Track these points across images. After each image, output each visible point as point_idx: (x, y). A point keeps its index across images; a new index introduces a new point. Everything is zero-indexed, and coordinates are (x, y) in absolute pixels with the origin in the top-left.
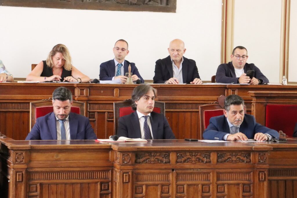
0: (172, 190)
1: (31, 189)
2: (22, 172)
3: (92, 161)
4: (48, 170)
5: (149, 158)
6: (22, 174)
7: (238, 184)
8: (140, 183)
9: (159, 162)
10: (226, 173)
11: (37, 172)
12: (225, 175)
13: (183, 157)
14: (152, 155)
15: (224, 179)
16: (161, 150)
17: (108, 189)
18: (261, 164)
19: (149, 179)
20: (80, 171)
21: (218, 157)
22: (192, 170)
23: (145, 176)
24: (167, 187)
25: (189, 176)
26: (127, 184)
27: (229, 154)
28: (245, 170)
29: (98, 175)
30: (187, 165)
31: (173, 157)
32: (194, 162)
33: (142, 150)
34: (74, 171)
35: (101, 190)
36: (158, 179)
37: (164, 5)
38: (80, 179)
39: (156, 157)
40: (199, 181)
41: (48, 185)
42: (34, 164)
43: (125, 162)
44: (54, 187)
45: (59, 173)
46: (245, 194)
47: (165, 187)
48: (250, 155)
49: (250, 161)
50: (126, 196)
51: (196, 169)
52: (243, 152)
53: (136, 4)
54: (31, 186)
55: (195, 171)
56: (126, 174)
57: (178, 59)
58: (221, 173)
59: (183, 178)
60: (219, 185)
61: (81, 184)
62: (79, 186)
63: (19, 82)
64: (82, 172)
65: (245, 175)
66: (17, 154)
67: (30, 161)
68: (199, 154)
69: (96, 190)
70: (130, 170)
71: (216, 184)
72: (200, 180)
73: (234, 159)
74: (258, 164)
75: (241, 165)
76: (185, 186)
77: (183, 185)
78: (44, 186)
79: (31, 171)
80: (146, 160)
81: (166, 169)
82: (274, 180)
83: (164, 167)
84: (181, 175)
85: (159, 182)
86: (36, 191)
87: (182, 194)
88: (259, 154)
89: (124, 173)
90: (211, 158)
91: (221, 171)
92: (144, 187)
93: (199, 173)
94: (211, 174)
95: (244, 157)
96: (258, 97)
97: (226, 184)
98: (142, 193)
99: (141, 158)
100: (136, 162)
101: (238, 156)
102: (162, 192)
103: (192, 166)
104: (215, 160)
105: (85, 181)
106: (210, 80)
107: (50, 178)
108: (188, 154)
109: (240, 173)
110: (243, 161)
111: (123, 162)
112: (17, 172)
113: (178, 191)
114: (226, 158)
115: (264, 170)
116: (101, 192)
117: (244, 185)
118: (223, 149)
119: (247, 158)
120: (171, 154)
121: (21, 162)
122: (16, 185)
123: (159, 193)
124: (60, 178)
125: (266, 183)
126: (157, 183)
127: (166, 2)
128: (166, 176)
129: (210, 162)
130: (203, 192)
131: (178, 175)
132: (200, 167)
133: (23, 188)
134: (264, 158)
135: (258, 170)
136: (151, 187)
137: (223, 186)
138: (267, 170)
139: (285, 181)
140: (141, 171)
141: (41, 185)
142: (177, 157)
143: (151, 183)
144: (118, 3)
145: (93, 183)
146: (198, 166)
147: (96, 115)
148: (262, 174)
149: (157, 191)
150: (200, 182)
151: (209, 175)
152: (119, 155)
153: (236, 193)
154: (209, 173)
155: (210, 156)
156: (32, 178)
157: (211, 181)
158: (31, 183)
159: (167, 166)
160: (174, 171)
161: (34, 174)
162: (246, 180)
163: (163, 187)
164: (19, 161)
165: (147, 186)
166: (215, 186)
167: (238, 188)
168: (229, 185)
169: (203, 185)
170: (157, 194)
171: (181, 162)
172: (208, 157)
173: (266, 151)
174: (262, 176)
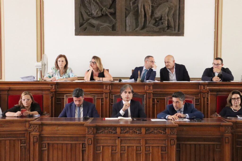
0: (118, 149)
1: (43, 146)
2: (37, 136)
3: (77, 131)
4: (52, 135)
5: (104, 131)
6: (37, 138)
7: (158, 147)
8: (98, 145)
9: (110, 133)
10: (151, 140)
11: (46, 137)
12: (150, 141)
13: (125, 130)
14: (106, 129)
15: (150, 143)
16: (111, 126)
18: (172, 135)
19: (104, 142)
20: (70, 137)
21: (146, 130)
22: (130, 138)
23: (102, 141)
24: (115, 147)
25: (128, 141)
26: (90, 145)
27: (153, 129)
28: (162, 139)
29: (81, 139)
30: (127, 135)
31: (118, 130)
32: (131, 133)
33: (99, 126)
34: (66, 137)
35: (83, 147)
36: (110, 143)
37: (176, 31)
38: (70, 141)
39: (108, 130)
41: (52, 144)
42: (44, 132)
43: (89, 133)
44: (56, 146)
45: (58, 138)
46: (162, 152)
47: (114, 147)
48: (166, 130)
49: (166, 133)
50: (90, 152)
51: (132, 137)
52: (161, 128)
53: (158, 32)
54: (43, 145)
55: (132, 138)
56: (90, 140)
58: (148, 140)
59: (125, 142)
60: (147, 147)
61: (71, 144)
62: (70, 145)
64: (72, 137)
65: (163, 141)
66: (34, 126)
67: (42, 130)
68: (134, 129)
69: (80, 148)
70: (92, 137)
71: (145, 146)
72: (135, 143)
73: (156, 132)
74: (170, 135)
75: (160, 135)
77: (125, 146)
78: (50, 144)
79: (42, 136)
80: (103, 131)
81: (114, 137)
82: (188, 144)
83: (113, 136)
84: (123, 141)
85: (110, 144)
86: (46, 147)
87: (124, 151)
88: (171, 129)
89: (89, 139)
90: (142, 131)
91: (147, 138)
92: (101, 147)
93: (134, 140)
94: (142, 140)
95: (162, 131)
97: (151, 146)
98: (100, 150)
99: (100, 131)
100: (96, 133)
101: (158, 130)
102: (112, 150)
103: (130, 136)
104: (144, 133)
107: (54, 140)
108: (128, 128)
109: (159, 140)
110: (161, 133)
111: (88, 133)
112: (34, 137)
113: (122, 150)
114: (151, 131)
115: (174, 138)
116: (83, 149)
117: (162, 147)
118: (149, 126)
119: (164, 131)
120: (117, 128)
121: (36, 131)
122: (34, 144)
123: (110, 151)
124: (59, 140)
126: (109, 145)
127: (178, 30)
128: (115, 141)
129: (141, 133)
130: (137, 151)
131: (121, 140)
132: (135, 136)
133: (37, 145)
134: (173, 131)
135: (170, 138)
136: (106, 147)
137: (149, 147)
138: (175, 138)
139: (195, 145)
140: (100, 138)
142: (121, 130)
143: (105, 145)
144: (147, 31)
145: (78, 143)
146: (134, 135)
148: (172, 141)
149: (109, 150)
150: (135, 145)
151: (140, 141)
153: (157, 152)
155: (141, 130)
156: (43, 140)
157: (142, 144)
158: (42, 143)
159: (115, 135)
160: (119, 138)
161: (44, 138)
162: (163, 144)
163: (113, 147)
164: (35, 130)
165: (103, 147)
166: (144, 147)
167: (159, 149)
168: (153, 147)
169: (137, 147)
170: (109, 151)
171: (123, 133)
172: (140, 130)
173: (175, 127)
174: (173, 142)
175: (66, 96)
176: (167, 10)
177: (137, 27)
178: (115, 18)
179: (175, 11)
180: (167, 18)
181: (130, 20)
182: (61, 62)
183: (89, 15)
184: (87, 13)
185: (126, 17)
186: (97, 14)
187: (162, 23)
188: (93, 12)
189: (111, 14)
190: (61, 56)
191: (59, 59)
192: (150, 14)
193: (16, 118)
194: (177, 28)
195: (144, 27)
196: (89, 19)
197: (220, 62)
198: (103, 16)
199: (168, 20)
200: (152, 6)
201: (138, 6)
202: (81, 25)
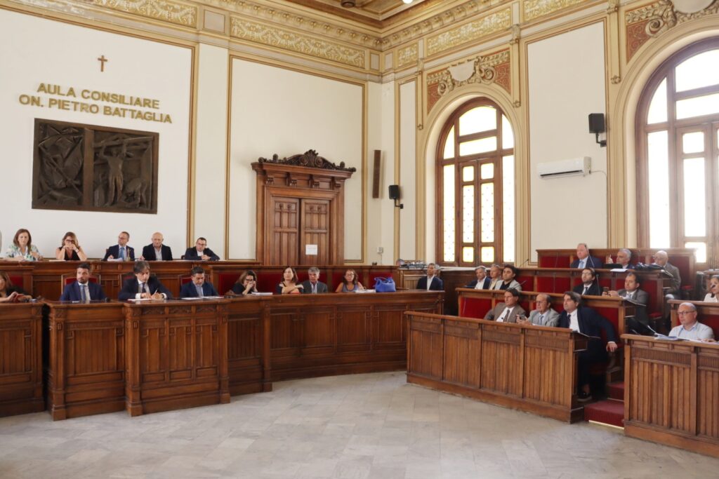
0: (167, 332)
1: (68, 335)
3: (110, 315)
4: (79, 321)
6: (62, 324)
7: (209, 326)
8: (145, 328)
9: (158, 313)
10: (201, 319)
11: (72, 323)
13: (173, 310)
14: (153, 309)
15: (200, 323)
16: (159, 305)
17: (122, 333)
18: (224, 312)
19: (151, 325)
20: (102, 322)
21: (197, 309)
22: (179, 318)
23: (148, 323)
24: (163, 330)
25: (178, 322)
26: (136, 329)
27: (203, 306)
28: (213, 317)
29: (115, 324)
30: (176, 315)
31: (167, 310)
32: (181, 313)
34: (97, 322)
35: (117, 333)
36: (157, 325)
37: (149, 209)
38: (102, 327)
40: (184, 325)
41: (80, 332)
42: (69, 317)
43: (134, 315)
44: (84, 333)
45: (87, 323)
46: (214, 332)
50: (135, 337)
54: (68, 333)
55: (182, 318)
56: (135, 323)
57: (159, 245)
59: (174, 324)
60: (197, 327)
61: (103, 330)
62: (101, 331)
63: (50, 261)
64: (104, 322)
65: (213, 320)
66: (56, 311)
67: (67, 316)
68: (183, 308)
69: (113, 334)
70: (138, 319)
73: (206, 309)
74: (222, 312)
75: (211, 313)
76: (175, 329)
78: (77, 332)
79: (68, 322)
80: (149, 312)
82: (231, 322)
83: (161, 317)
84: (172, 322)
85: (158, 327)
86: (72, 336)
87: (173, 334)
89: (133, 322)
90: (192, 310)
91: (198, 318)
92: (148, 331)
93: (184, 320)
94: (192, 320)
95: (213, 308)
96: (214, 269)
98: (146, 334)
100: (142, 314)
101: (209, 308)
102: (160, 333)
103: (179, 316)
104: (195, 311)
105: (106, 328)
106: (180, 258)
107: (81, 327)
109: (210, 318)
110: (212, 311)
112: (56, 323)
113: (170, 332)
114: (201, 309)
115: (225, 316)
116: (117, 335)
117: (213, 326)
120: (165, 308)
121: (60, 316)
124: (88, 327)
125: (227, 324)
126: (156, 327)
127: (150, 207)
128: (163, 322)
129: (191, 312)
130: (187, 332)
131: (170, 322)
132: (184, 316)
133: (62, 334)
134: (225, 308)
135: (222, 316)
136: (152, 330)
137: (200, 327)
138: (227, 315)
139: (237, 322)
140: (146, 320)
141: (75, 331)
142: (170, 310)
143: (152, 327)
145: (111, 329)
147: (106, 283)
149: (157, 333)
152: (130, 310)
153: (208, 332)
154: (190, 320)
156: (68, 327)
157: (192, 325)
158: (68, 330)
159: (163, 316)
160: (168, 319)
161: (70, 324)
162: (214, 323)
163: (160, 330)
164: (58, 316)
165: (150, 330)
166: (195, 327)
167: (209, 328)
168: (204, 326)
169: (187, 328)
170: (156, 335)
172: (190, 309)
174: (224, 320)
175: (64, 276)
176: (140, 186)
177: (106, 203)
178: (82, 191)
179: (148, 188)
180: (140, 194)
181: (99, 194)
182: (23, 238)
183: (49, 186)
184: (47, 183)
185: (94, 190)
186: (60, 184)
187: (134, 199)
188: (55, 183)
189: (77, 186)
190: (22, 231)
191: (21, 235)
192: (121, 189)
193: (8, 304)
194: (150, 205)
195: (114, 203)
196: (49, 191)
197: (204, 242)
198: (68, 188)
199: (141, 197)
200: (124, 181)
201: (107, 180)
202: (40, 197)
